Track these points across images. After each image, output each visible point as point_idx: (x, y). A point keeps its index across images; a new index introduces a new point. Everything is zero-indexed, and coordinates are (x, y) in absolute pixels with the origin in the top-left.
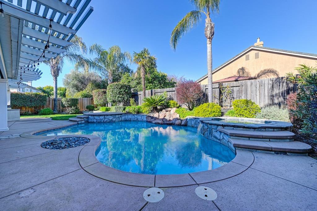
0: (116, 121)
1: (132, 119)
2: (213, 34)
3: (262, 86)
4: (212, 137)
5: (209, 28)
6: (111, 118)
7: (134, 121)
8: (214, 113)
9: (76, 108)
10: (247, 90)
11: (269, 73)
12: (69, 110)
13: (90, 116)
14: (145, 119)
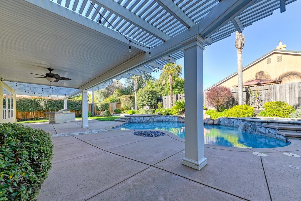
0: (152, 122)
1: (163, 120)
2: (243, 45)
3: (292, 89)
4: (256, 132)
5: (240, 40)
6: (148, 119)
7: (165, 121)
8: (248, 114)
9: (108, 112)
10: (276, 93)
11: (292, 76)
12: (103, 113)
13: (131, 118)
14: (177, 120)
